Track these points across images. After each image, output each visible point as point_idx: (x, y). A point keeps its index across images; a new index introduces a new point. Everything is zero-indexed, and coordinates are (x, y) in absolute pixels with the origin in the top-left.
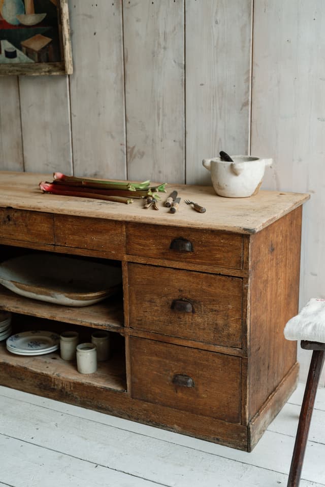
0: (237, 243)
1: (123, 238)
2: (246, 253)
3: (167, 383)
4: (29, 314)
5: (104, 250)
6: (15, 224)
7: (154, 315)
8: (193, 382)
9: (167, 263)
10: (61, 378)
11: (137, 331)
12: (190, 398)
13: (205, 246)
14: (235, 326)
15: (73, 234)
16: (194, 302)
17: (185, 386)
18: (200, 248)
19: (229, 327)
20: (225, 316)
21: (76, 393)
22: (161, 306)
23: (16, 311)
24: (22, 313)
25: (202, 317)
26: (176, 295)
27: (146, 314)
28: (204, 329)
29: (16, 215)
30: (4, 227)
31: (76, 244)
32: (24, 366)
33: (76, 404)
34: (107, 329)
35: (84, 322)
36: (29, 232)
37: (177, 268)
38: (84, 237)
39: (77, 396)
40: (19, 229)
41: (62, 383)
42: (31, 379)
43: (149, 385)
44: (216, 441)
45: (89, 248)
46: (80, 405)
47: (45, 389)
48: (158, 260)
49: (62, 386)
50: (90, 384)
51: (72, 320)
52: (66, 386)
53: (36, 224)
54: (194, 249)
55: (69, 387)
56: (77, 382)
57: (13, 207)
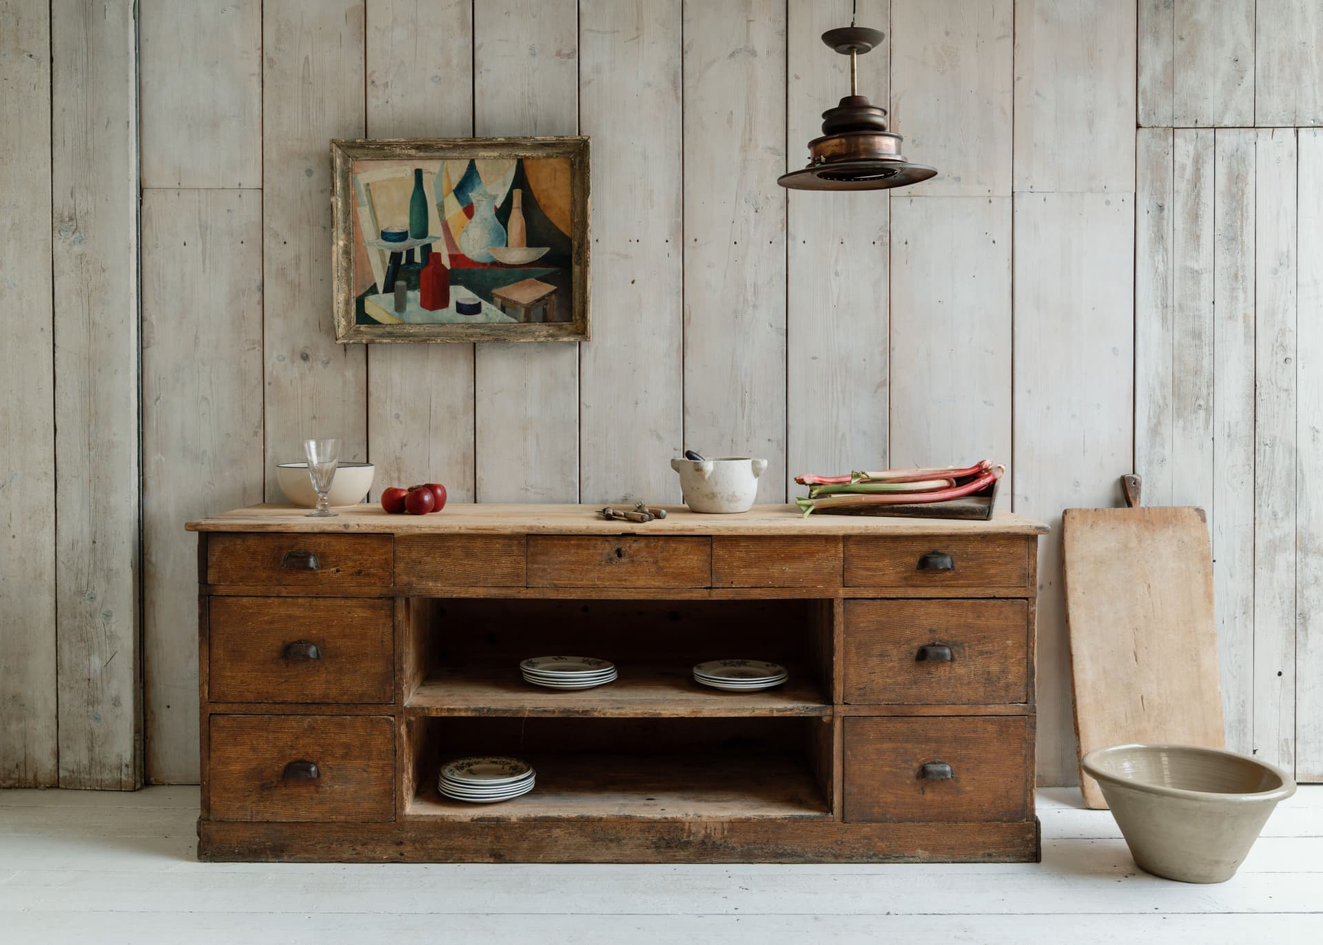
0: (1020, 549)
1: (838, 564)
2: (1032, 562)
3: (908, 782)
4: (646, 716)
5: (803, 585)
6: (633, 561)
7: (887, 677)
8: (952, 770)
9: (911, 592)
10: (704, 819)
11: (857, 707)
12: (946, 798)
13: (973, 560)
14: (1016, 671)
15: (748, 565)
16: (953, 645)
17: (944, 777)
18: (964, 564)
19: (1008, 673)
20: (1002, 657)
21: (733, 840)
22: (900, 659)
23: (619, 714)
24: (632, 716)
25: (966, 666)
26: (924, 640)
27: (873, 676)
28: (969, 683)
29: (635, 546)
30: (608, 569)
31: (752, 582)
32: (622, 814)
33: (733, 860)
34: (801, 713)
35: (758, 709)
36: (660, 571)
37: (928, 597)
38: (768, 569)
39: (735, 845)
40: (640, 568)
41: (706, 827)
42: (639, 835)
43: (876, 793)
44: (986, 859)
45: (776, 586)
46: (741, 861)
47: (668, 846)
48: (896, 590)
49: (706, 832)
50: (763, 816)
51: (735, 710)
52: (713, 830)
53: (674, 557)
54: (956, 566)
55: (720, 832)
56: (736, 819)
57: (637, 531)
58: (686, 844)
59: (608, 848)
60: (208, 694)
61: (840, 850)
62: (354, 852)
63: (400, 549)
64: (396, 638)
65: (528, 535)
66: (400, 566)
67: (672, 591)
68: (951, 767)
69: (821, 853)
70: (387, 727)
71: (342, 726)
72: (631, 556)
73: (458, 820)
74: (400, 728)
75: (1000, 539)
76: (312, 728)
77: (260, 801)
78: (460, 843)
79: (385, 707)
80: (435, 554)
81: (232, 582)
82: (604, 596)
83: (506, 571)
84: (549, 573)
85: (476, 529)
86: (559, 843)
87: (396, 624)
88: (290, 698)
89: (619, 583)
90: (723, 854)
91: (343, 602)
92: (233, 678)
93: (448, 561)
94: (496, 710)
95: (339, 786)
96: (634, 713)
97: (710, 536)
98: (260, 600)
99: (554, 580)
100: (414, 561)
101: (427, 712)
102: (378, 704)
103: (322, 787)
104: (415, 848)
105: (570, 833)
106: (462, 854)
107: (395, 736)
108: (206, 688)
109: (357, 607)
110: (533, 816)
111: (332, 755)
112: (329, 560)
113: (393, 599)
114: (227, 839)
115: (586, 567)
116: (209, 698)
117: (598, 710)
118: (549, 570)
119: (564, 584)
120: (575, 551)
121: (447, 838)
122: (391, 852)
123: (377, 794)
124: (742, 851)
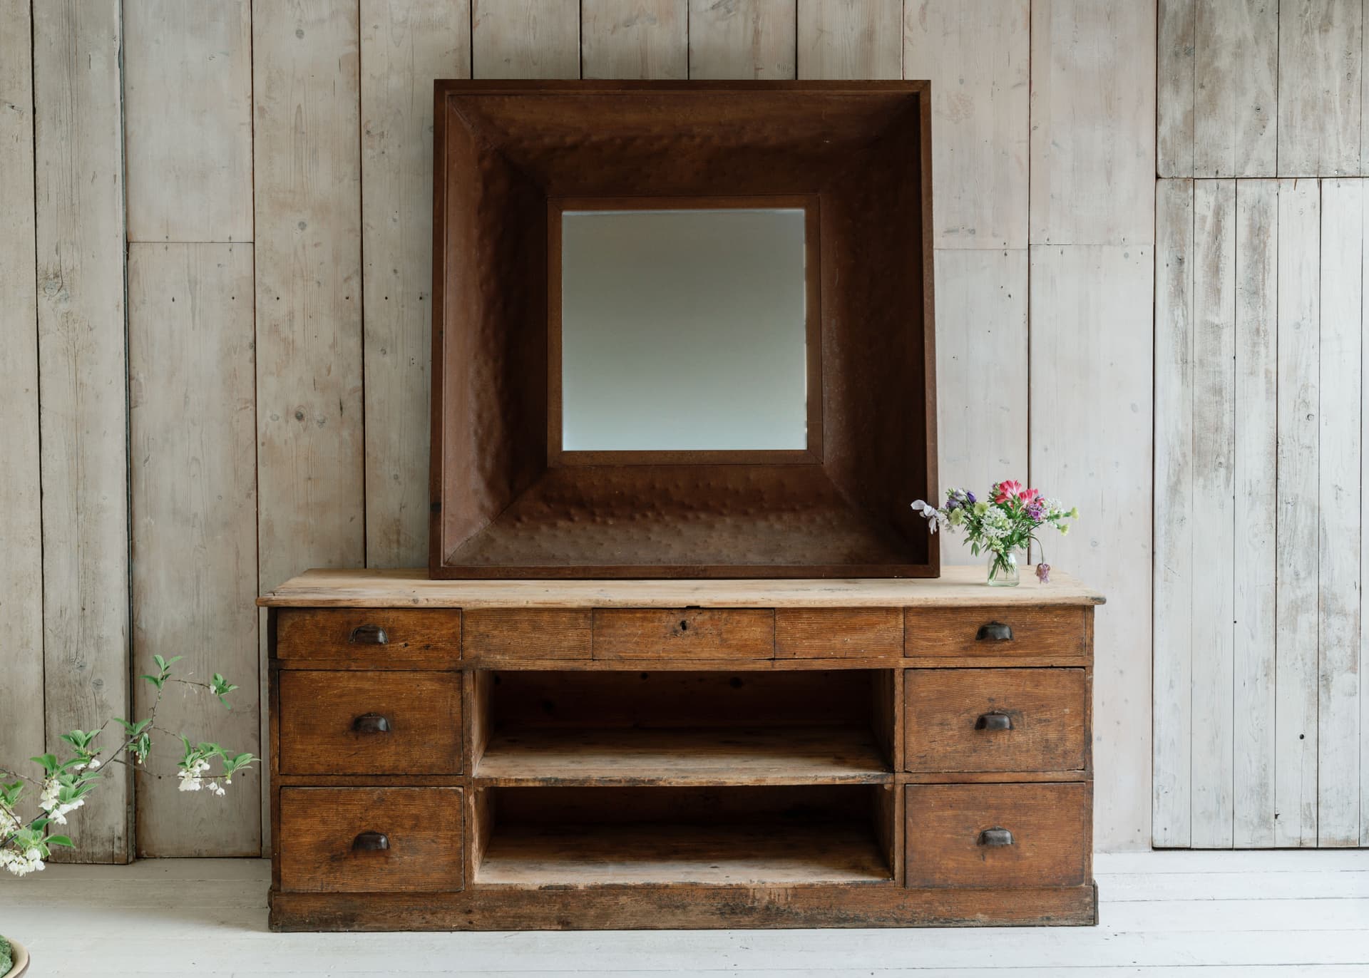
0: (1078, 619)
1: (899, 634)
2: (1089, 632)
3: (969, 848)
4: (710, 785)
5: (866, 655)
6: (697, 634)
7: (948, 745)
8: (1012, 837)
9: (971, 662)
10: (768, 885)
11: (916, 774)
12: (1007, 864)
13: (1031, 630)
14: (1074, 738)
15: (811, 637)
16: (1012, 714)
17: (1003, 843)
18: (1022, 634)
19: (1065, 740)
20: (1060, 725)
21: (797, 905)
22: (960, 728)
23: (684, 783)
24: (697, 785)
25: (1025, 734)
26: (983, 709)
27: (933, 745)
28: (1028, 751)
29: (699, 618)
30: (673, 641)
31: (814, 653)
32: (687, 881)
33: (797, 926)
34: (863, 781)
35: (820, 777)
36: (724, 643)
37: (987, 666)
38: (830, 640)
39: (798, 911)
40: (704, 641)
41: (770, 894)
42: (704, 902)
43: (938, 859)
44: (1045, 923)
45: (838, 657)
46: (805, 926)
47: (733, 912)
48: (956, 660)
49: (770, 898)
50: (826, 882)
51: (797, 778)
52: (777, 897)
53: (738, 629)
54: (1015, 636)
55: (783, 898)
56: (800, 885)
57: (702, 605)
58: (752, 910)
59: (673, 915)
60: (279, 766)
61: (902, 914)
62: (424, 921)
63: (469, 624)
64: (465, 710)
65: (594, 609)
66: (469, 639)
67: (736, 662)
68: (1011, 833)
69: (883, 917)
70: (455, 798)
71: (411, 797)
72: (695, 629)
73: (526, 888)
74: (468, 798)
75: (1057, 609)
76: (381, 800)
77: (330, 873)
78: (528, 911)
79: (454, 778)
80: (502, 628)
81: (302, 656)
82: (669, 668)
83: (572, 643)
84: (615, 646)
85: (543, 603)
86: (625, 910)
87: (465, 696)
88: (360, 770)
89: (684, 655)
90: (787, 920)
91: (412, 675)
92: (303, 751)
93: (515, 634)
94: (563, 780)
95: (408, 856)
96: (699, 783)
97: (773, 608)
98: (330, 674)
99: (619, 652)
100: (481, 634)
101: (495, 782)
102: (446, 775)
103: (392, 858)
104: (484, 916)
105: (636, 901)
106: (530, 921)
107: (466, 806)
108: (277, 760)
109: (425, 680)
110: (600, 884)
111: (401, 826)
112: (398, 634)
113: (461, 672)
114: (298, 910)
115: (652, 639)
116: (279, 770)
117: (664, 779)
118: (615, 643)
119: (630, 656)
120: (640, 624)
121: (515, 906)
122: (460, 920)
123: (447, 865)
124: (805, 917)
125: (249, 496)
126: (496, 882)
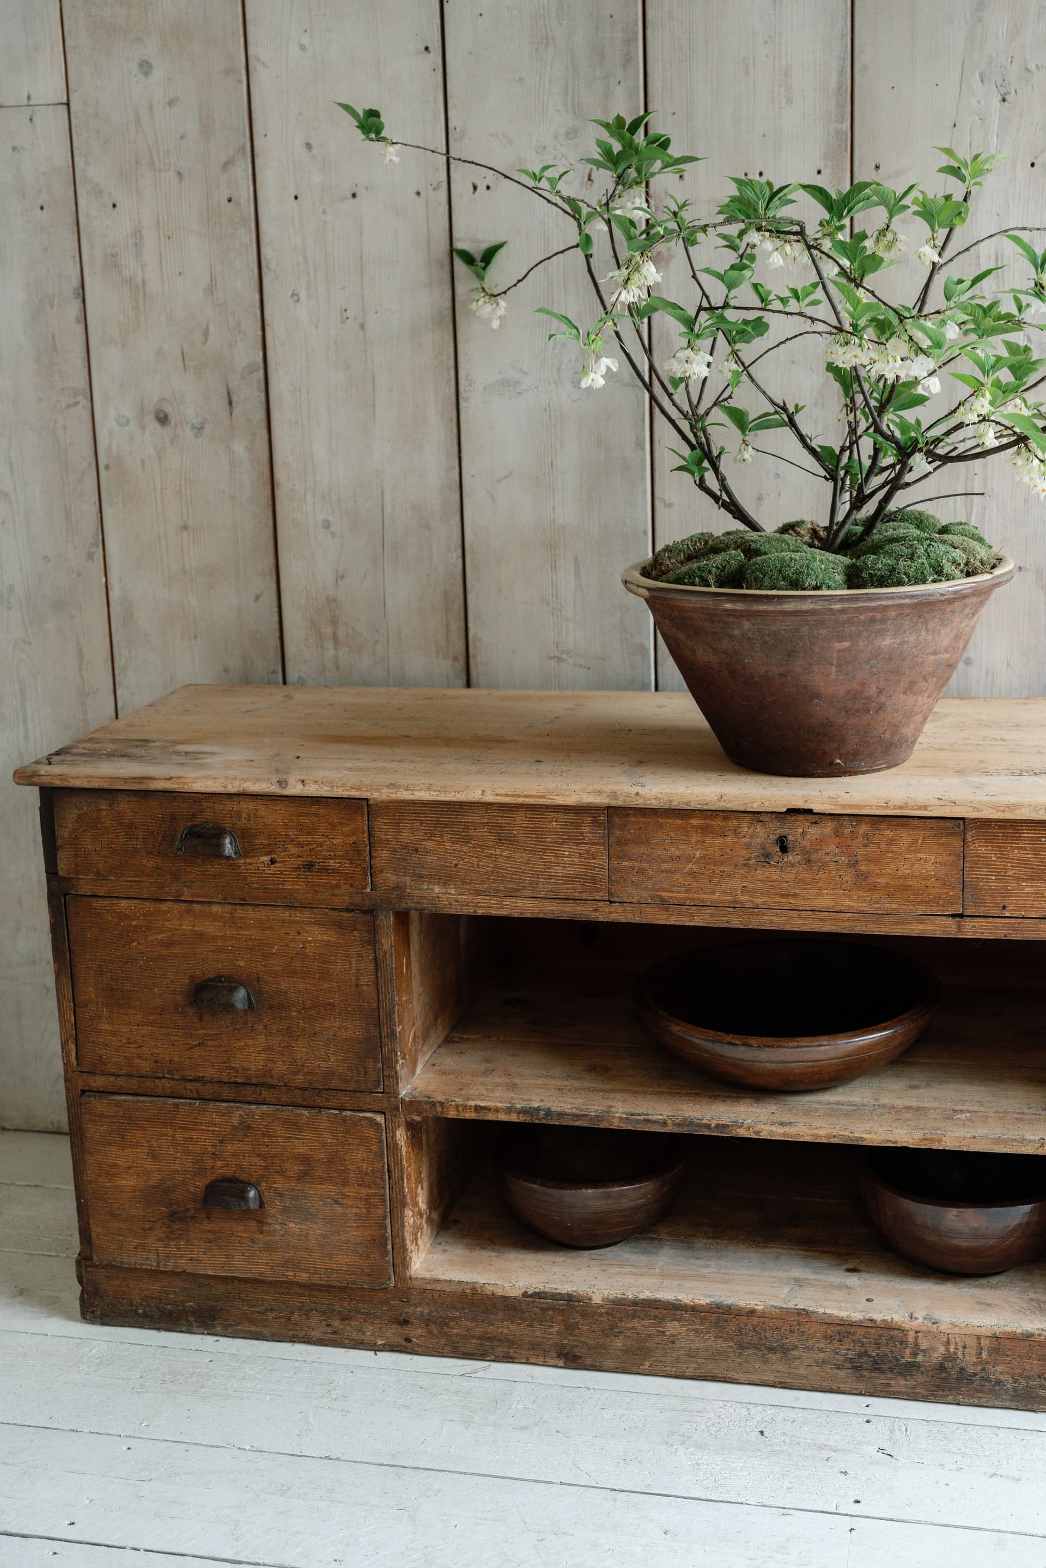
6: (809, 860)
15: (1039, 876)
21: (999, 1368)
29: (813, 832)
30: (762, 874)
32: (791, 1305)
33: (997, 1403)
36: (862, 882)
39: (1002, 1377)
40: (822, 875)
41: (948, 1342)
42: (821, 1345)
46: (1014, 1405)
47: (877, 1367)
49: (948, 1350)
51: (1006, 1141)
52: (961, 1349)
53: (890, 855)
55: (973, 1352)
56: (1005, 1333)
57: (817, 808)
58: (910, 1368)
59: (766, 1362)
60: (77, 1058)
62: (329, 1329)
63: (382, 827)
65: (609, 808)
66: (383, 855)
67: (887, 919)
70: (371, 1133)
71: (295, 1126)
72: (805, 851)
73: (500, 1292)
74: (394, 1135)
76: (246, 1126)
77: (170, 1239)
78: (505, 1331)
79: (368, 1099)
80: (441, 836)
81: (98, 873)
82: (754, 923)
83: (570, 870)
84: (650, 878)
86: (677, 1345)
87: (381, 956)
88: (208, 1072)
89: (783, 900)
90: (981, 1391)
91: (287, 914)
92: (114, 1034)
93: (466, 849)
94: (561, 1115)
95: (297, 1223)
96: (812, 1135)
97: (963, 819)
98: (149, 906)
99: (662, 889)
100: (405, 847)
101: (439, 1109)
102: (355, 1091)
103: (269, 1224)
104: (430, 1332)
105: (696, 1331)
106: (509, 1348)
107: (388, 1148)
108: (72, 1047)
109: (310, 923)
110: (631, 1296)
111: (282, 1173)
112: (258, 842)
113: (371, 912)
114: (124, 1292)
115: (721, 868)
116: (78, 1064)
117: (746, 1125)
118: (650, 872)
119: (678, 899)
120: (699, 838)
121: (483, 1321)
122: (389, 1334)
123: (361, 1244)
124: (1015, 1390)
125: (91, 556)
126: (447, 1277)
